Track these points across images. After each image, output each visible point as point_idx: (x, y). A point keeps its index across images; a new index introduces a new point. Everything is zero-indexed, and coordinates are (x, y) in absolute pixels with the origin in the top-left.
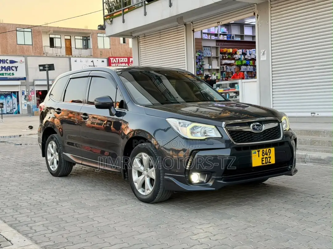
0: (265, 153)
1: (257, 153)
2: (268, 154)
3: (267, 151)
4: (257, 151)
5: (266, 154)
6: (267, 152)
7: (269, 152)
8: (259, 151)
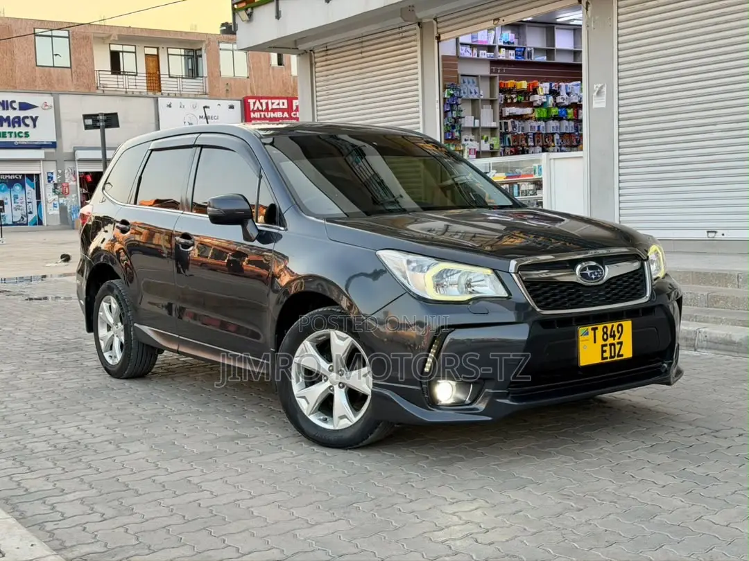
0: (609, 333)
1: (591, 333)
2: (617, 335)
3: (615, 329)
4: (590, 328)
5: (611, 336)
6: (614, 332)
7: (618, 332)
8: (594, 330)
